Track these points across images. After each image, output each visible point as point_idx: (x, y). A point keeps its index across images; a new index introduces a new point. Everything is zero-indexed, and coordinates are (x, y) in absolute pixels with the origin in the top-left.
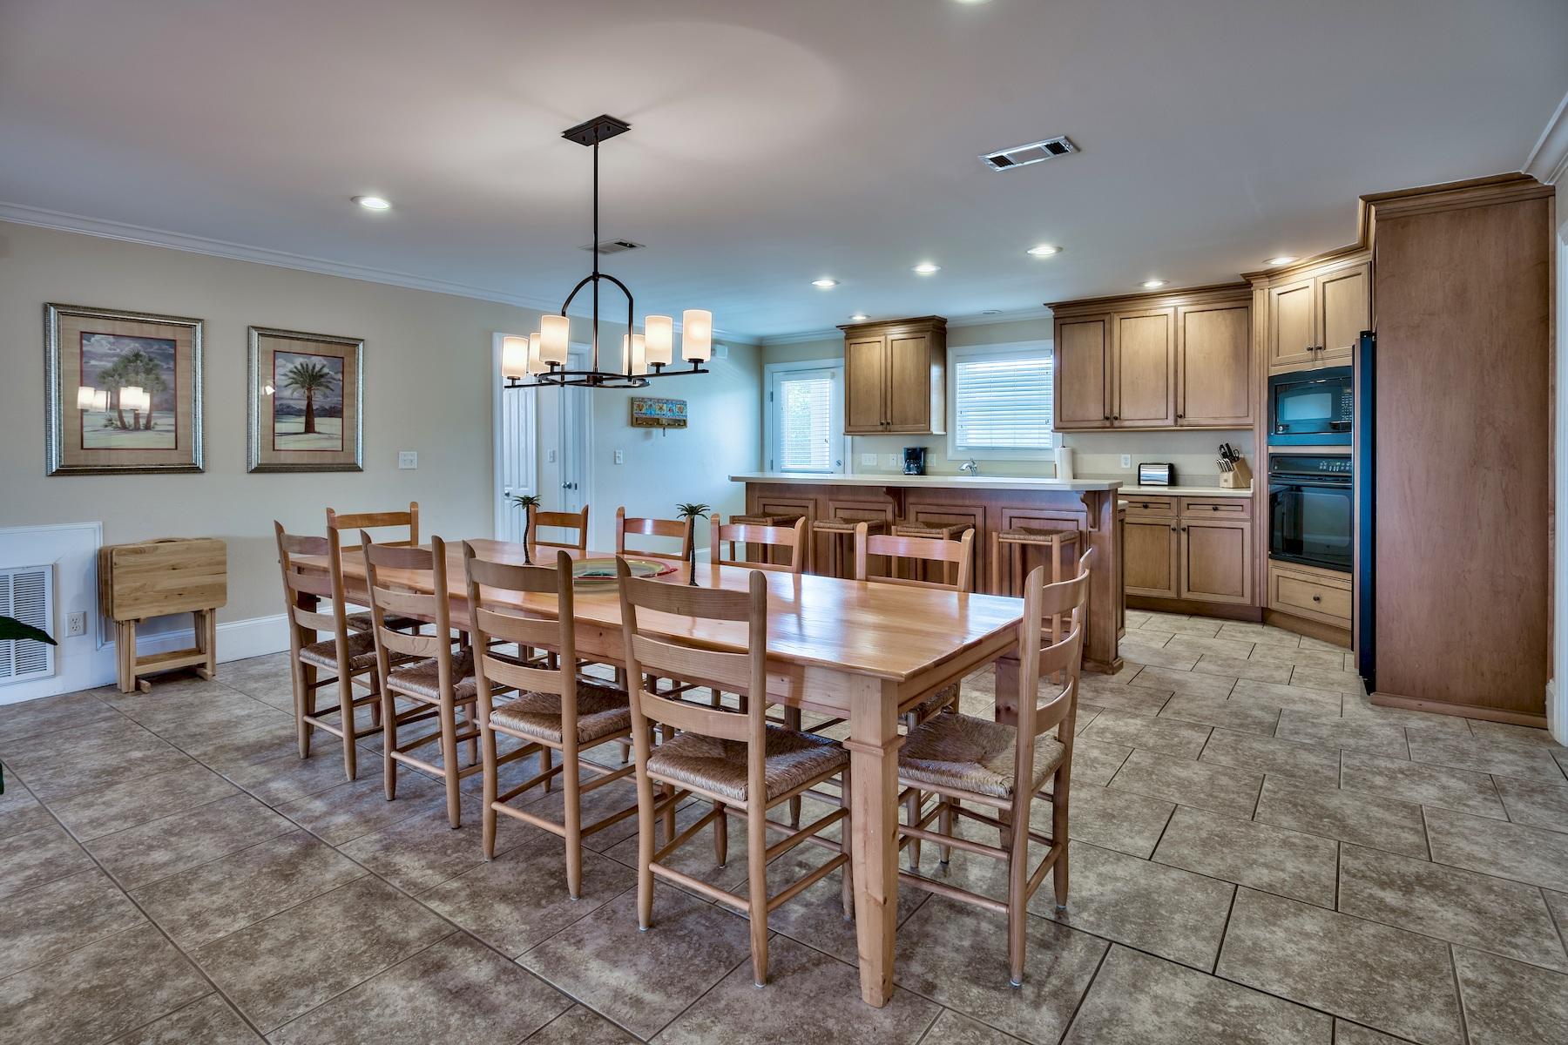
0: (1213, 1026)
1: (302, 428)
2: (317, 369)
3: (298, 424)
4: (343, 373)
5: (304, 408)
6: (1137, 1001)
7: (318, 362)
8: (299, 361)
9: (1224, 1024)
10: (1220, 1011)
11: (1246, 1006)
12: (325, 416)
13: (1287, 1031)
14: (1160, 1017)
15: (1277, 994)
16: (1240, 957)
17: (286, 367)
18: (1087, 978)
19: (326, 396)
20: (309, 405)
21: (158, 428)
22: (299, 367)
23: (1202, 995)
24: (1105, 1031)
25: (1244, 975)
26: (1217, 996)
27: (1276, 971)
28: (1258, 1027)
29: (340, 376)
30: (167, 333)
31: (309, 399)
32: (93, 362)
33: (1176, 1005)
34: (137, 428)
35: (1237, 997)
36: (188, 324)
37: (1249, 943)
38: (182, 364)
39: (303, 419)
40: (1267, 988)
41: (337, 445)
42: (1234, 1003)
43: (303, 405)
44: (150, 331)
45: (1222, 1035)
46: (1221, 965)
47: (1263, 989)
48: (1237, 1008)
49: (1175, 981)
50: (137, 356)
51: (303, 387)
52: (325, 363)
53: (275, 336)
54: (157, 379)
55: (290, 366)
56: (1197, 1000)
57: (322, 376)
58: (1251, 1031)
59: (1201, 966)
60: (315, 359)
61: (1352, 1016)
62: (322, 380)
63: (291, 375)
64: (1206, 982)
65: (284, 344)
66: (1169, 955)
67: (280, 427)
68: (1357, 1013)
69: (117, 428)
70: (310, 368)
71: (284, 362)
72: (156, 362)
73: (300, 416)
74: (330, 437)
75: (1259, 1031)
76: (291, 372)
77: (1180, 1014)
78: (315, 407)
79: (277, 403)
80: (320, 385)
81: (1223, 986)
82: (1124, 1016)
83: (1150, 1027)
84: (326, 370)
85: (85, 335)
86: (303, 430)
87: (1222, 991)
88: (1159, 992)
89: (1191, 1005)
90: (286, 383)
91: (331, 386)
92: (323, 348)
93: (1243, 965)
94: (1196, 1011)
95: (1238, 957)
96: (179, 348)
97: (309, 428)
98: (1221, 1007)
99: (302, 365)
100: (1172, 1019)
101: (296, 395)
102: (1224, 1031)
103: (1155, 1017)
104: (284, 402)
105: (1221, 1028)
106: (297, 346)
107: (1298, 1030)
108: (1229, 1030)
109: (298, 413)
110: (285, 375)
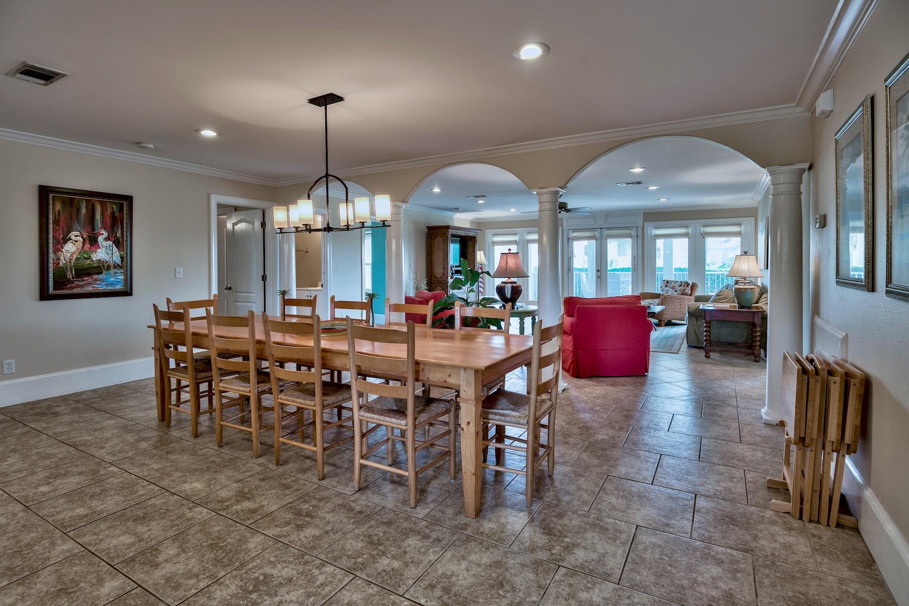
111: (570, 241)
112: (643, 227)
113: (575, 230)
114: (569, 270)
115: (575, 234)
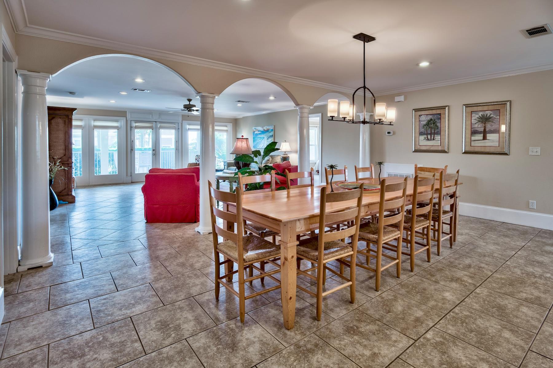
0: (172, 325)
1: (482, 138)
2: (488, 116)
3: (480, 137)
4: (500, 116)
5: (483, 131)
6: (193, 316)
7: (488, 113)
8: (480, 114)
9: (170, 328)
10: (174, 330)
11: (170, 337)
12: (491, 133)
13: (155, 339)
14: (184, 318)
15: (165, 348)
16: (185, 351)
17: (475, 116)
18: (208, 313)
19: (492, 126)
20: (485, 130)
21: (436, 140)
22: (481, 116)
23: (182, 331)
24: (190, 306)
25: (178, 346)
26: (179, 334)
27: (172, 355)
28: (163, 334)
29: (498, 117)
30: (438, 112)
31: (485, 127)
32: (422, 123)
33: (184, 323)
34: (431, 140)
35: (174, 338)
36: (443, 108)
37: (187, 359)
38: (442, 120)
39: (482, 135)
40: (169, 347)
41: (497, 144)
42: (173, 335)
43: (482, 129)
44: (434, 112)
45: (168, 325)
46: (186, 344)
47: (170, 346)
48: (171, 334)
49: (192, 328)
50: (431, 119)
51: (482, 123)
52: (492, 113)
53: (472, 106)
54: (436, 125)
55: (477, 116)
56: (182, 328)
57: (490, 118)
58: (163, 331)
59: (191, 338)
60: (487, 112)
61: (141, 359)
62: (490, 119)
63: (478, 119)
64: (185, 335)
65: (475, 109)
66: (201, 334)
67: (473, 138)
68: (140, 361)
69: (426, 140)
70: (485, 115)
71: (475, 115)
72: (436, 120)
73: (481, 134)
74: (493, 141)
75: (161, 333)
76: (477, 118)
77: (181, 322)
78: (487, 130)
79: (472, 130)
80: (490, 121)
81: (180, 338)
82: (191, 312)
83: (184, 314)
84: (492, 116)
85: (420, 116)
86: (482, 139)
87: (179, 336)
88: (191, 323)
89: (181, 326)
90: (476, 122)
91: (494, 121)
92: (491, 108)
93: (181, 349)
94: (179, 325)
95: (186, 351)
96: (442, 116)
97: (485, 138)
98: (175, 331)
99: (482, 115)
100: (182, 319)
101: (479, 126)
102: (169, 326)
103: (185, 316)
104: (476, 129)
105: (170, 326)
106: (480, 108)
107: (153, 341)
108: (168, 327)
109: (480, 133)
110: (476, 119)
111: (133, 129)
112: (182, 124)
113: (136, 122)
114: (132, 150)
115: (137, 124)
